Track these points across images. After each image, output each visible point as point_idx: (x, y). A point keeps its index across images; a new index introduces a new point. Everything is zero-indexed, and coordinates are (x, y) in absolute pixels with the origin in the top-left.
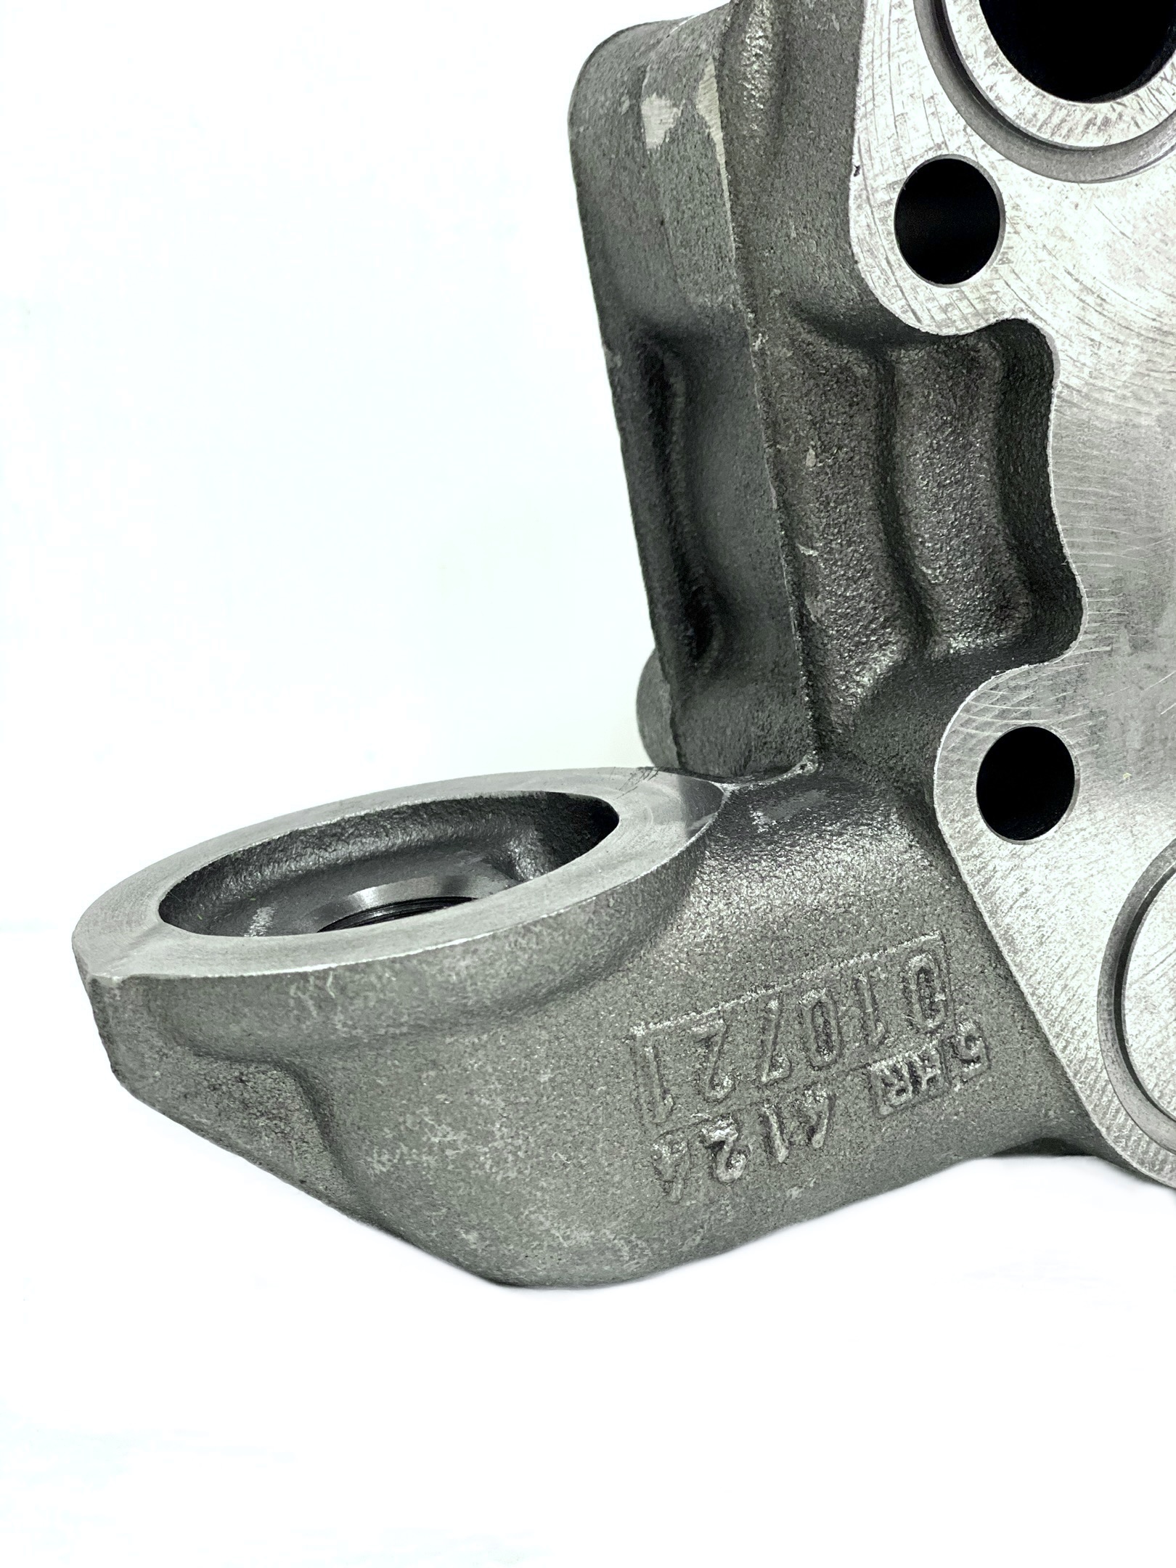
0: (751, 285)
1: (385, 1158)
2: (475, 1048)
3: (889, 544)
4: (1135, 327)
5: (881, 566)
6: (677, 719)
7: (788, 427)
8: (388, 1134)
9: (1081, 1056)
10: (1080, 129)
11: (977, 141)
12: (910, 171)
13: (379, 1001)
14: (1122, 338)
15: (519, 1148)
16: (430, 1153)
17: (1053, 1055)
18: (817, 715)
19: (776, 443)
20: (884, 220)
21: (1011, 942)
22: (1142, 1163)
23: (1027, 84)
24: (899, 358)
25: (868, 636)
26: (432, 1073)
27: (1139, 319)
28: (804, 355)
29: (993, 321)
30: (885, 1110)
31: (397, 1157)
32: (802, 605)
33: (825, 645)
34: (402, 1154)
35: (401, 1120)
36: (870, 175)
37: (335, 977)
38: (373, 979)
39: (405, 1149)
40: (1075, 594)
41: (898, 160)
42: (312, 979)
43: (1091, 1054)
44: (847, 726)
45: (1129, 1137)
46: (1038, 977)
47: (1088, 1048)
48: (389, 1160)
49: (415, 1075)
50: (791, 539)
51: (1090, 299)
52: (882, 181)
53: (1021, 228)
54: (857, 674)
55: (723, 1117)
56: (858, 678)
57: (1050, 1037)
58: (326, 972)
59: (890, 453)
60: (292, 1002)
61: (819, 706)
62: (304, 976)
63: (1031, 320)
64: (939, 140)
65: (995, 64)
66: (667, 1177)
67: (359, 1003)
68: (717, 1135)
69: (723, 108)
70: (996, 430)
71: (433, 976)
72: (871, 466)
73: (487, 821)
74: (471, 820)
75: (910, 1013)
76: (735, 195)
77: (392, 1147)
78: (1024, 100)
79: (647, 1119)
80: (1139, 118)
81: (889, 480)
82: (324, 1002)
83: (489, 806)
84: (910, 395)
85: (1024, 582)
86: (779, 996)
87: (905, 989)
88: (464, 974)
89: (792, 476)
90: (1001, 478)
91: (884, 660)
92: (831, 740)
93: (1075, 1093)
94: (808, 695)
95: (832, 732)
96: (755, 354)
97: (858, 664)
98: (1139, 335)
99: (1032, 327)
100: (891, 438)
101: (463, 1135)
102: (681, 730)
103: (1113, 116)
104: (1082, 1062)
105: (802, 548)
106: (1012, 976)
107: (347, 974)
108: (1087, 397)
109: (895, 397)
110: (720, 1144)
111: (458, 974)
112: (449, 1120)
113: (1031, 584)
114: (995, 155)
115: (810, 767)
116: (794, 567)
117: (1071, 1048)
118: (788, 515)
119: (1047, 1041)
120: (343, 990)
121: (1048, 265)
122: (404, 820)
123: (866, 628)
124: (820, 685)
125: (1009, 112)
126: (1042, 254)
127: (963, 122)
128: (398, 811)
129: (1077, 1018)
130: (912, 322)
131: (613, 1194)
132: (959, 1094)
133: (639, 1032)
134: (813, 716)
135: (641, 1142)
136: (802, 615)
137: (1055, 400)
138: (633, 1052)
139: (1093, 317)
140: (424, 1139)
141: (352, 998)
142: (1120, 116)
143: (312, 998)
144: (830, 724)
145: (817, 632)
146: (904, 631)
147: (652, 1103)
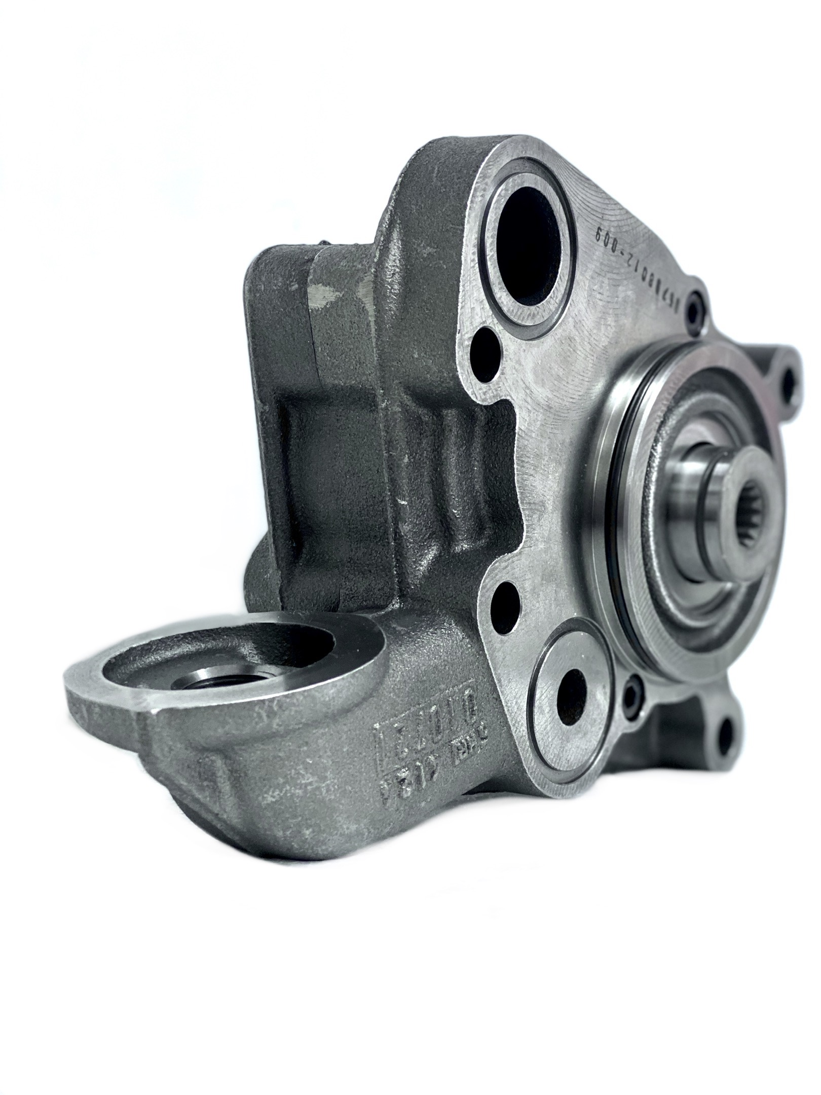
0: (383, 377)
1: (277, 793)
2: (323, 734)
3: (435, 499)
4: (541, 404)
5: (429, 510)
6: (283, 590)
7: (397, 444)
8: (281, 780)
9: (521, 734)
10: (526, 318)
11: (496, 321)
12: (475, 332)
13: (296, 711)
14: (537, 409)
15: (335, 784)
16: (300, 788)
17: (511, 735)
18: (400, 580)
19: (389, 451)
20: (467, 353)
21: (500, 681)
22: (539, 785)
23: (511, 297)
24: (447, 413)
25: (424, 543)
26: (305, 748)
27: (542, 401)
28: (405, 410)
29: (499, 399)
30: (457, 762)
31: (284, 792)
32: (397, 528)
33: (408, 546)
34: (286, 790)
35: (289, 772)
36: (463, 333)
37: (278, 701)
38: (295, 701)
39: (288, 788)
40: (520, 522)
41: (472, 328)
42: (267, 703)
43: (524, 734)
44: (416, 585)
45: (535, 772)
46: (508, 698)
47: (523, 731)
48: (278, 795)
49: (298, 749)
50: (394, 497)
51: (528, 391)
52: (467, 336)
53: (508, 359)
54: (420, 560)
55: (404, 767)
56: (420, 562)
57: (511, 726)
58: (274, 698)
59: (440, 457)
60: (255, 715)
61: (402, 575)
62: (263, 701)
63: (511, 400)
64: (484, 320)
65: (501, 288)
66: (386, 796)
67: (287, 713)
68: (403, 775)
69: (375, 296)
70: (482, 448)
71: (319, 698)
72: (428, 463)
73: (224, 639)
74: (214, 639)
75: (465, 716)
76: (378, 337)
77: (280, 787)
78: (510, 304)
79: (379, 769)
80: (544, 314)
81: (439, 469)
82: (271, 714)
83: (224, 632)
84: (451, 430)
85: (489, 517)
86: (423, 709)
87: (464, 705)
88: (331, 696)
89: (398, 467)
90: (485, 470)
91: (431, 554)
92: (408, 592)
93: (518, 753)
94: (396, 571)
95: (408, 588)
96: (382, 409)
97: (420, 556)
98: (543, 408)
99: (510, 402)
100: (441, 450)
101: (316, 778)
102: (285, 595)
103: (536, 312)
104: (521, 737)
105: (399, 500)
106: (500, 698)
107: (284, 699)
108: (526, 434)
109: (443, 430)
110: (403, 780)
111: (329, 697)
112: (311, 771)
113: (493, 518)
114: (501, 328)
115: (397, 606)
116: (394, 510)
117: (518, 731)
118: (393, 485)
119: (510, 728)
120: (280, 707)
121: (515, 375)
122: (179, 641)
123: (422, 538)
124: (403, 565)
125: (505, 309)
126: (514, 371)
127: (491, 312)
128: (177, 636)
129: (520, 717)
130: (474, 399)
131: (366, 806)
132: (480, 754)
133: (377, 726)
134: (398, 581)
135: (376, 780)
136: (396, 532)
137: (517, 435)
138: (375, 736)
139: (529, 400)
140: (299, 782)
141: (284, 711)
142: (538, 313)
143: (266, 711)
144: (408, 584)
145: (404, 540)
146: (437, 540)
147: (381, 760)
